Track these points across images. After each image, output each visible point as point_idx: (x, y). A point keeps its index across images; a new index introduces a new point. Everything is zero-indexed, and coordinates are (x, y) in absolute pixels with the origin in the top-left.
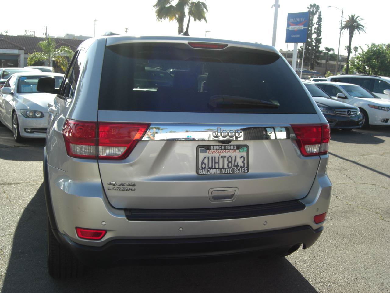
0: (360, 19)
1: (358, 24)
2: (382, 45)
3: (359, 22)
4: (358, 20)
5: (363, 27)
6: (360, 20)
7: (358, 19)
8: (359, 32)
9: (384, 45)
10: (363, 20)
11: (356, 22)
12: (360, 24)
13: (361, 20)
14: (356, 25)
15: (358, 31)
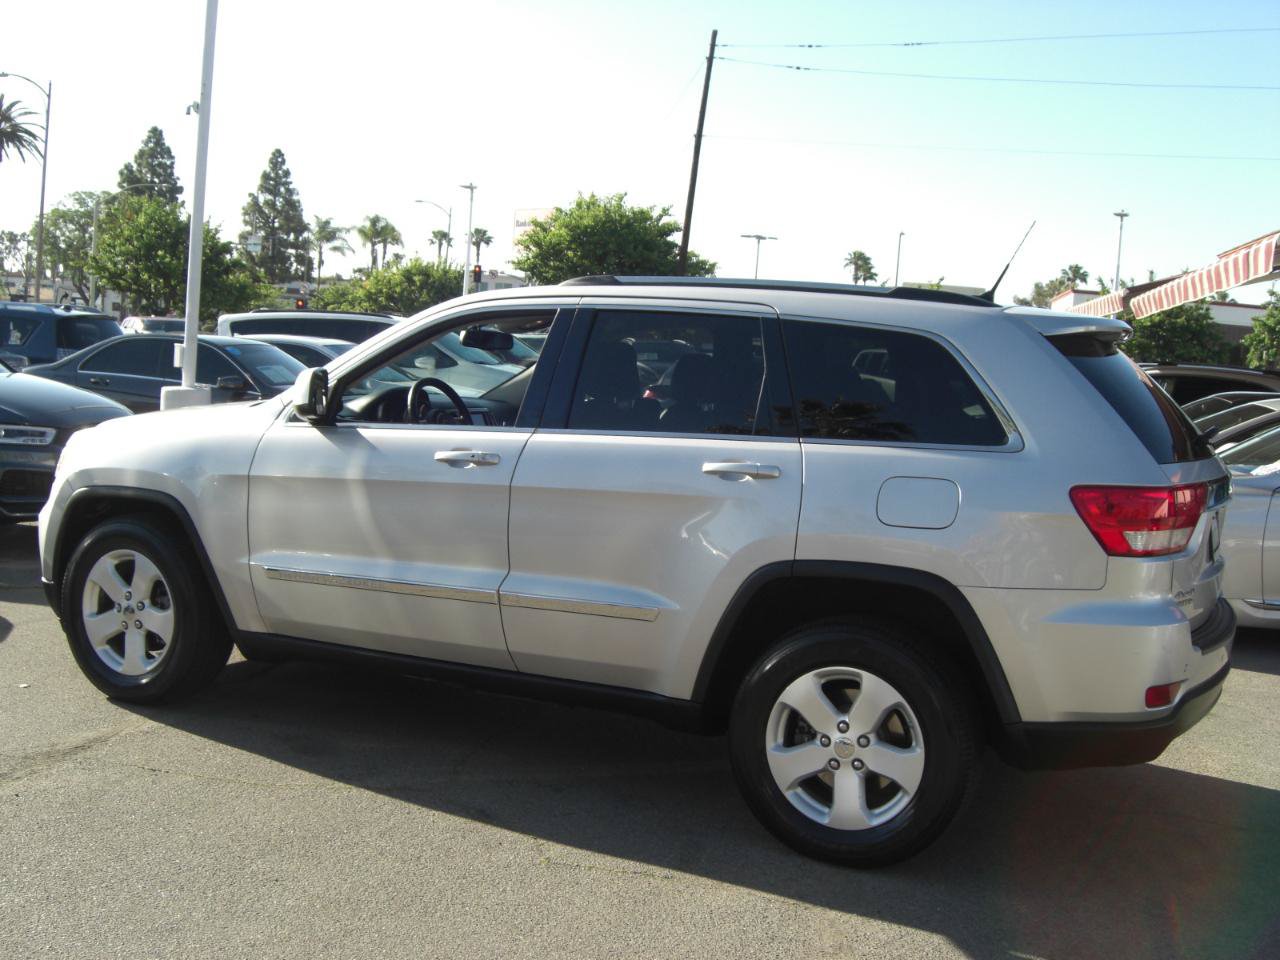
0: (23, 111)
1: (16, 128)
2: (84, 196)
3: (18, 120)
4: (14, 113)
5: (34, 136)
6: (20, 115)
7: (13, 110)
8: (21, 153)
9: (90, 195)
10: (30, 113)
11: (8, 119)
12: (24, 126)
13: (26, 113)
14: (9, 130)
15: (19, 149)
